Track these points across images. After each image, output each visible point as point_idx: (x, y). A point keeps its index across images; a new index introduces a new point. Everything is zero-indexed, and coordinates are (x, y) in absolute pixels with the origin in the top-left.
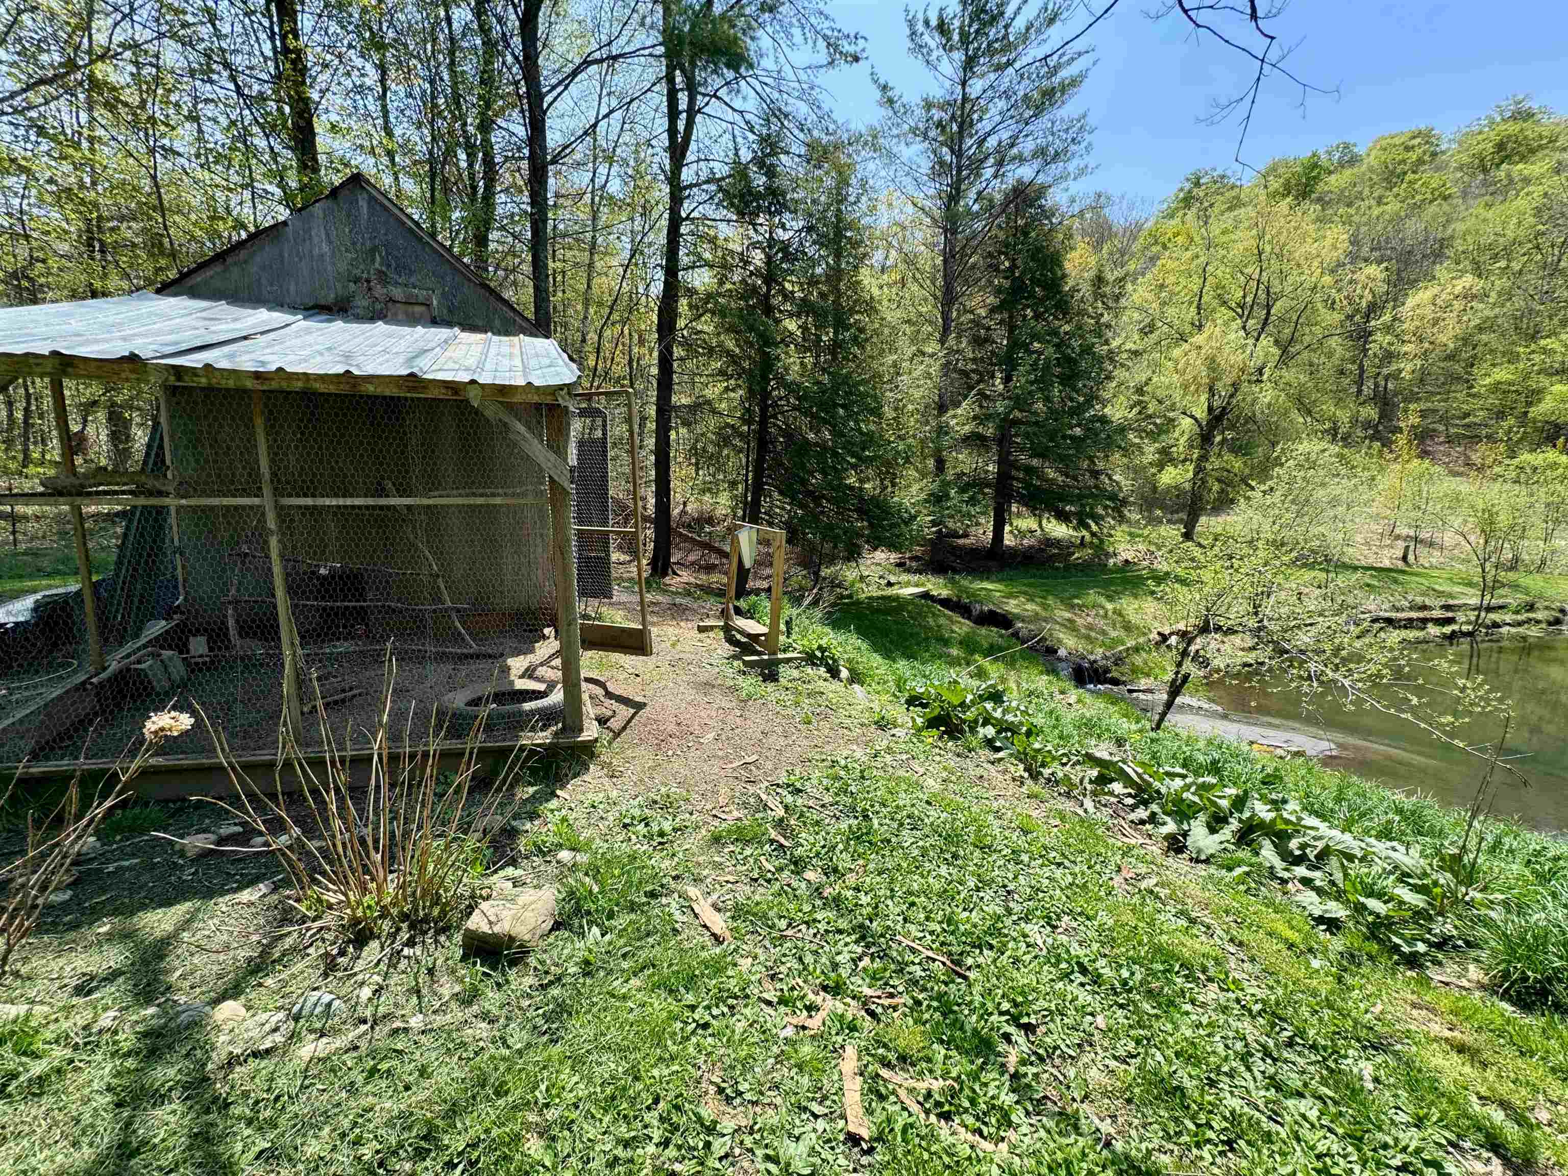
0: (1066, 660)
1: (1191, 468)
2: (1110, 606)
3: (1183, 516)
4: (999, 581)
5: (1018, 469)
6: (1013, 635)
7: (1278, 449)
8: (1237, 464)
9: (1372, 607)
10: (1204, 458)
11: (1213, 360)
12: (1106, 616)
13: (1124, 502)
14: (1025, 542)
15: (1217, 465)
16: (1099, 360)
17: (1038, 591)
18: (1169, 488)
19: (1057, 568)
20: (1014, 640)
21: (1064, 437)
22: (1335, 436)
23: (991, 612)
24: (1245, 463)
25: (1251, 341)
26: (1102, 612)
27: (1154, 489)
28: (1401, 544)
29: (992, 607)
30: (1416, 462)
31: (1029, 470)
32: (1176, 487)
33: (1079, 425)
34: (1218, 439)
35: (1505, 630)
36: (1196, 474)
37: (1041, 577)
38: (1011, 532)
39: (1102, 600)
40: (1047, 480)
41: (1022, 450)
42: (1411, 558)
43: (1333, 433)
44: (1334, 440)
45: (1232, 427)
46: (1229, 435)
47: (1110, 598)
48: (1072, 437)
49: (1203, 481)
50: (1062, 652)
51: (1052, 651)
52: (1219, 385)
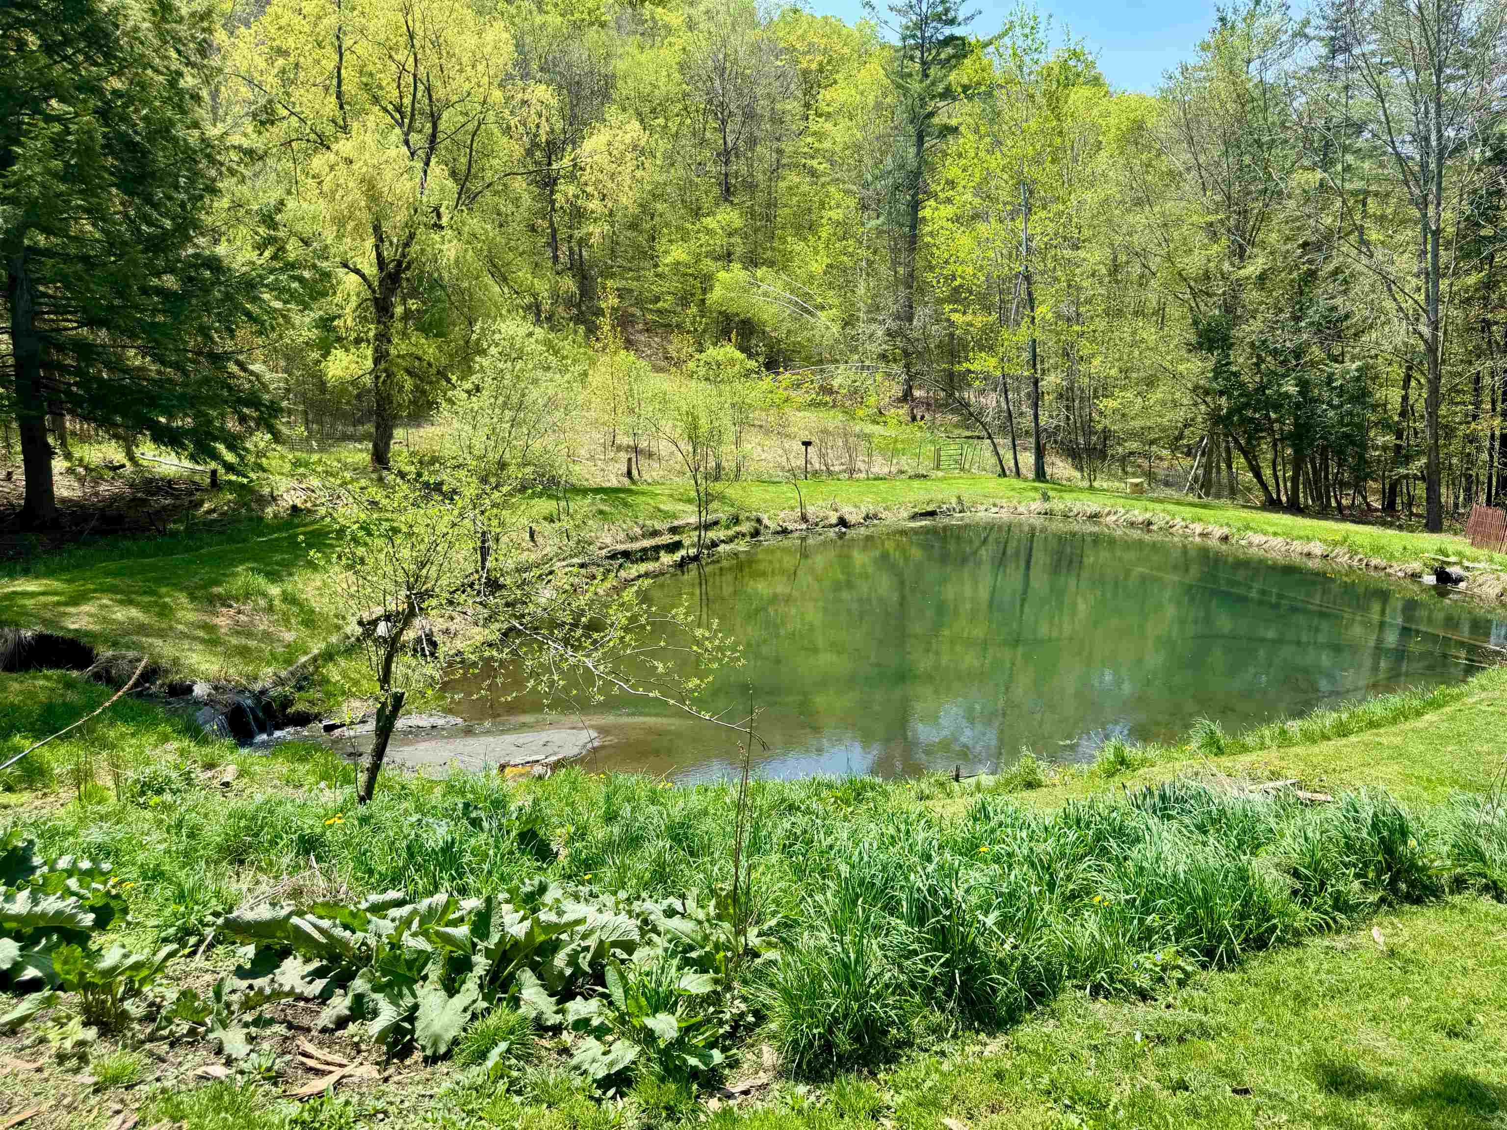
0: (210, 702)
1: (369, 352)
2: (275, 590)
3: (370, 427)
4: (50, 573)
5: (61, 348)
6: (97, 676)
7: (477, 328)
8: (429, 349)
9: (608, 541)
10: (383, 337)
11: (372, 187)
12: (270, 609)
13: (274, 410)
14: (103, 487)
15: (404, 348)
16: (189, 157)
17: (138, 583)
18: (343, 386)
19: (174, 534)
20: (101, 686)
21: (145, 291)
22: (538, 314)
23: (41, 639)
24: (439, 348)
25: (419, 165)
26: (262, 603)
27: (322, 385)
28: (623, 456)
29: (39, 628)
30: (623, 353)
31: (84, 350)
32: (354, 383)
33: (172, 271)
34: (399, 310)
35: (722, 548)
36: (376, 361)
37: (143, 554)
38: (70, 471)
39: (261, 581)
40: (127, 371)
41: (61, 310)
42: (635, 472)
43: (535, 309)
44: (538, 322)
45: (414, 293)
46: (413, 305)
47: (273, 576)
48: (160, 291)
49: (390, 375)
50: (200, 690)
51: (182, 691)
52: (386, 227)
